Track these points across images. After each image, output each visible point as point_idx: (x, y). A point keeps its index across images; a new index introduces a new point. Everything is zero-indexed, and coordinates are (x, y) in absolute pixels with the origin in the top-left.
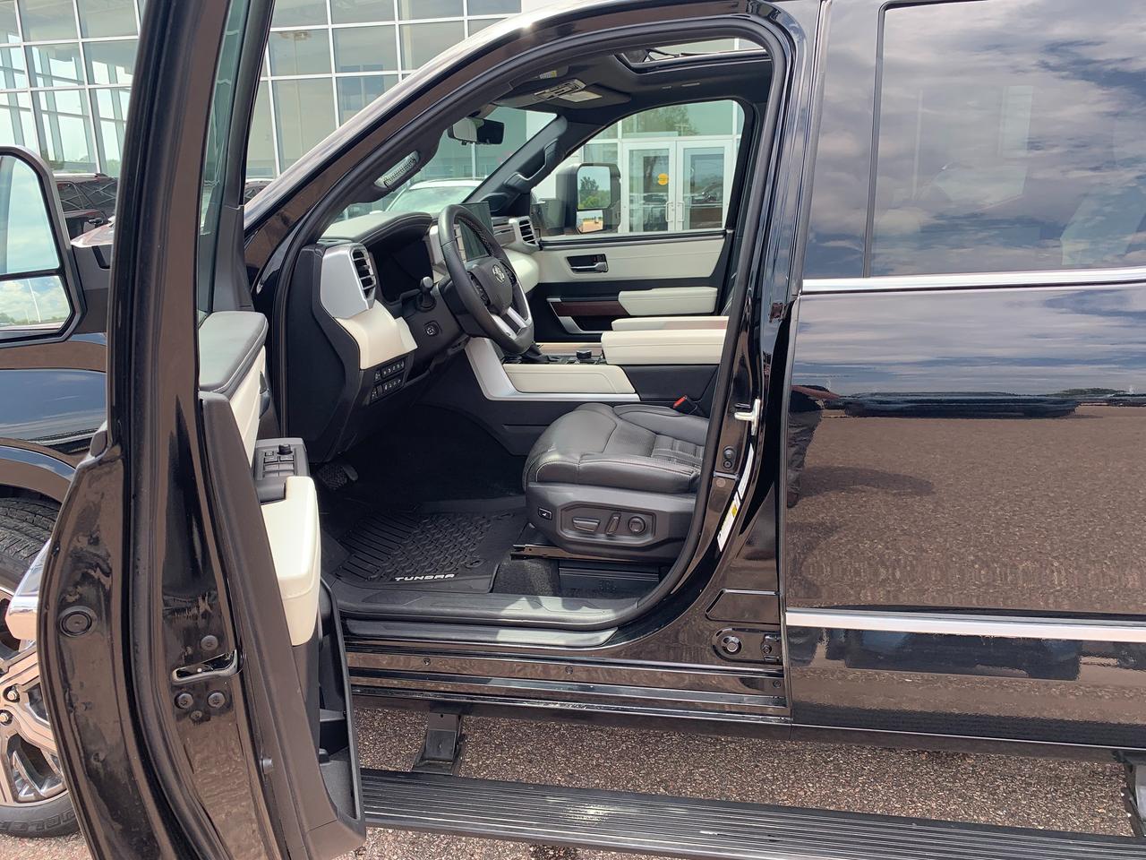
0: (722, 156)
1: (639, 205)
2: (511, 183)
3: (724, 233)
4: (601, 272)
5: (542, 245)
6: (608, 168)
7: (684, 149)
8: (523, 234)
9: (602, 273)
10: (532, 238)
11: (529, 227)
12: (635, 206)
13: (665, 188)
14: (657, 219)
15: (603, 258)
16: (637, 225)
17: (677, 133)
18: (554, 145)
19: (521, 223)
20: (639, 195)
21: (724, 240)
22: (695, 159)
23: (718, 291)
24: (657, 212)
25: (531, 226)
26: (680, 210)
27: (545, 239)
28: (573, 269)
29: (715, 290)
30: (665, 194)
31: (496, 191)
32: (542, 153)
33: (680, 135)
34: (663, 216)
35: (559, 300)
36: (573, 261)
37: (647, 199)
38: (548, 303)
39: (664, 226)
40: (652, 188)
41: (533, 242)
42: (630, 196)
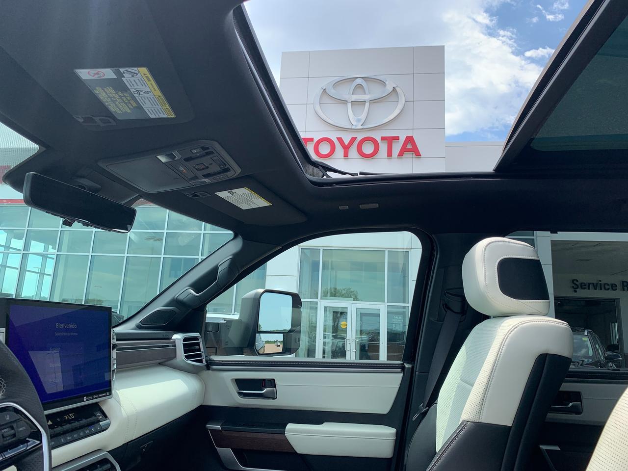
0: (378, 315)
1: (329, 340)
2: (181, 297)
3: (403, 368)
4: (269, 398)
5: (210, 365)
6: (290, 297)
7: (357, 308)
8: (185, 352)
9: (271, 400)
10: (200, 355)
11: (198, 344)
12: (327, 340)
13: (345, 331)
14: (340, 349)
15: (272, 383)
16: (328, 352)
17: (352, 299)
18: (228, 263)
19: (185, 340)
20: (330, 334)
21: (401, 375)
22: (363, 315)
23: (397, 433)
24: (340, 344)
25: (201, 344)
26: (354, 344)
27: (216, 358)
28: (240, 394)
29: (393, 431)
30: (345, 335)
31: (166, 305)
32: (215, 270)
33: (354, 300)
34: (344, 347)
35: (219, 427)
36: (241, 384)
37: (335, 337)
38: (207, 430)
39: (343, 354)
40: (337, 331)
41: (201, 361)
42: (324, 334)
